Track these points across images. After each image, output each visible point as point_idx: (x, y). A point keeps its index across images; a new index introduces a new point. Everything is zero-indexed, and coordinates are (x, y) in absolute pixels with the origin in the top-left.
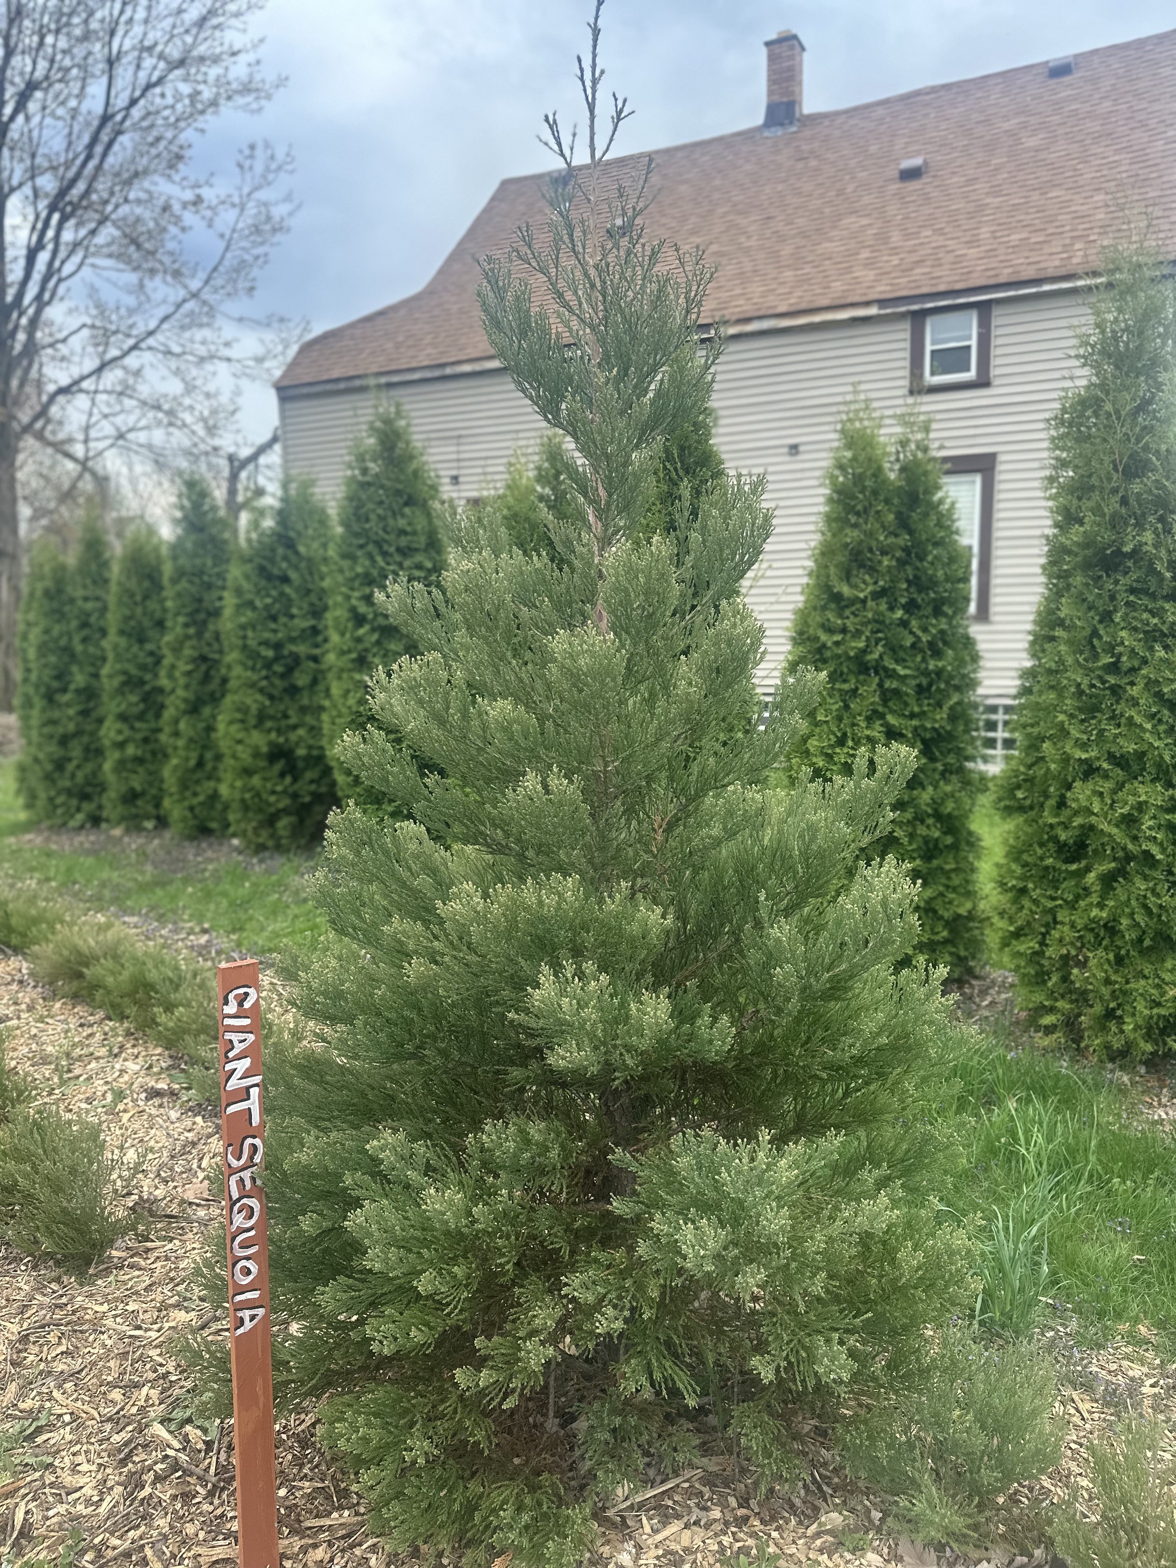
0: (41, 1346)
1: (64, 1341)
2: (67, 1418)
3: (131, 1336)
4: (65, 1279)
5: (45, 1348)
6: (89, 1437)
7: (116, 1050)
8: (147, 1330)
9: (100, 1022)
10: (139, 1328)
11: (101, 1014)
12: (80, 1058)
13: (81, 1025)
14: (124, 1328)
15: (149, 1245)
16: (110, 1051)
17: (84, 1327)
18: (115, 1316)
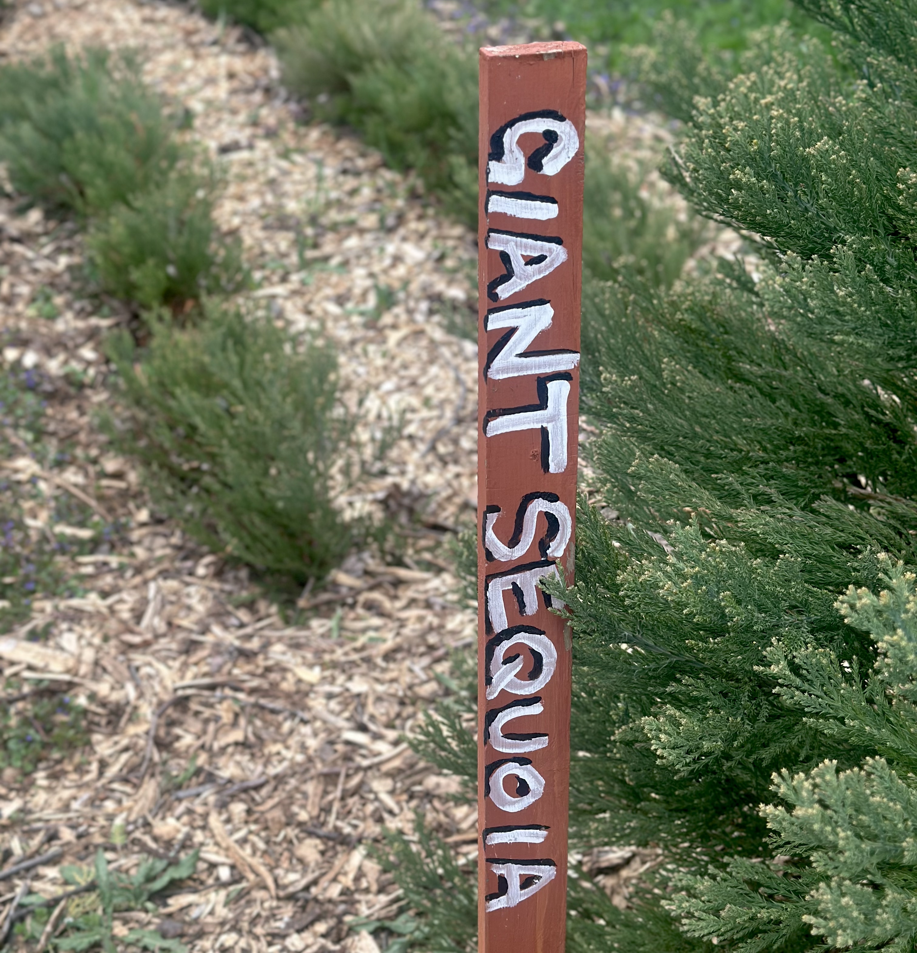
0: (206, 721)
1: (242, 721)
2: (224, 873)
3: (348, 743)
4: (262, 606)
5: (212, 727)
6: (253, 922)
7: (391, 221)
8: (377, 737)
9: (373, 171)
10: (362, 728)
11: (375, 157)
12: (334, 227)
13: (345, 172)
14: (341, 722)
15: (402, 573)
16: (382, 220)
17: (278, 705)
18: (330, 696)
